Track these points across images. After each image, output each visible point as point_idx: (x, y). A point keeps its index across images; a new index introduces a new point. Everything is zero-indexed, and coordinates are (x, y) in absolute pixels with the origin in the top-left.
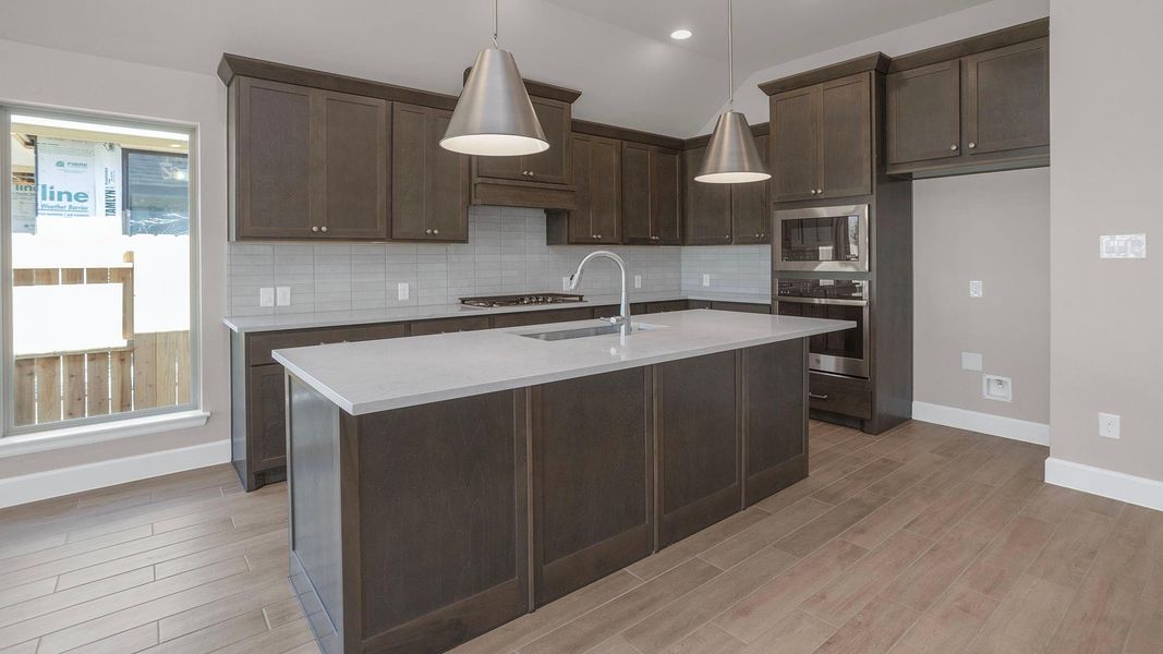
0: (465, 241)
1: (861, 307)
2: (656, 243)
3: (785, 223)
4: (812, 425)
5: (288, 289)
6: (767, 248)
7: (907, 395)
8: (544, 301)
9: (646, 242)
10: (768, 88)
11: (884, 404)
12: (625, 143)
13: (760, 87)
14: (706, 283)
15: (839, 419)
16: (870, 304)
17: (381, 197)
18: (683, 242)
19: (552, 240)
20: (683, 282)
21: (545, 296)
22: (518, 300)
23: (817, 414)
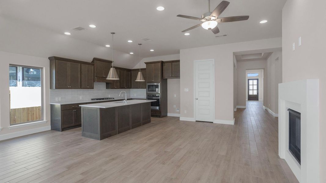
0: (93, 88)
1: (159, 99)
2: (126, 88)
3: (148, 85)
4: (151, 118)
5: (60, 98)
6: (146, 89)
7: (167, 112)
8: (108, 99)
9: (124, 88)
10: (146, 63)
11: (163, 114)
12: (121, 70)
13: (145, 63)
14: (135, 96)
15: (157, 116)
16: (160, 98)
17: (79, 81)
18: (131, 88)
19: (107, 88)
20: (131, 95)
21: (108, 98)
22: (103, 99)
23: (153, 116)
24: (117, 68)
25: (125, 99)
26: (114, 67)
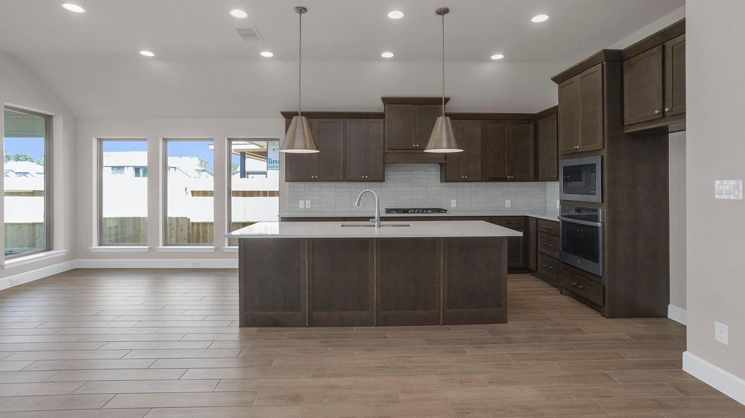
0: (383, 181)
1: (598, 228)
5: (310, 201)
15: (591, 304)
17: (341, 161)
24: (455, 117)
25: (374, 218)
26: (447, 115)
